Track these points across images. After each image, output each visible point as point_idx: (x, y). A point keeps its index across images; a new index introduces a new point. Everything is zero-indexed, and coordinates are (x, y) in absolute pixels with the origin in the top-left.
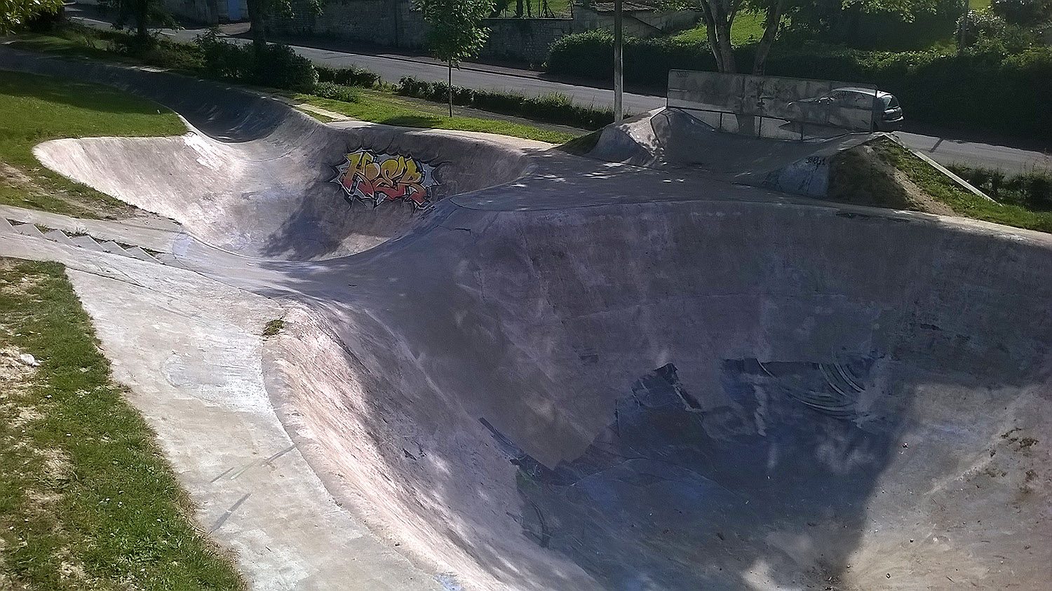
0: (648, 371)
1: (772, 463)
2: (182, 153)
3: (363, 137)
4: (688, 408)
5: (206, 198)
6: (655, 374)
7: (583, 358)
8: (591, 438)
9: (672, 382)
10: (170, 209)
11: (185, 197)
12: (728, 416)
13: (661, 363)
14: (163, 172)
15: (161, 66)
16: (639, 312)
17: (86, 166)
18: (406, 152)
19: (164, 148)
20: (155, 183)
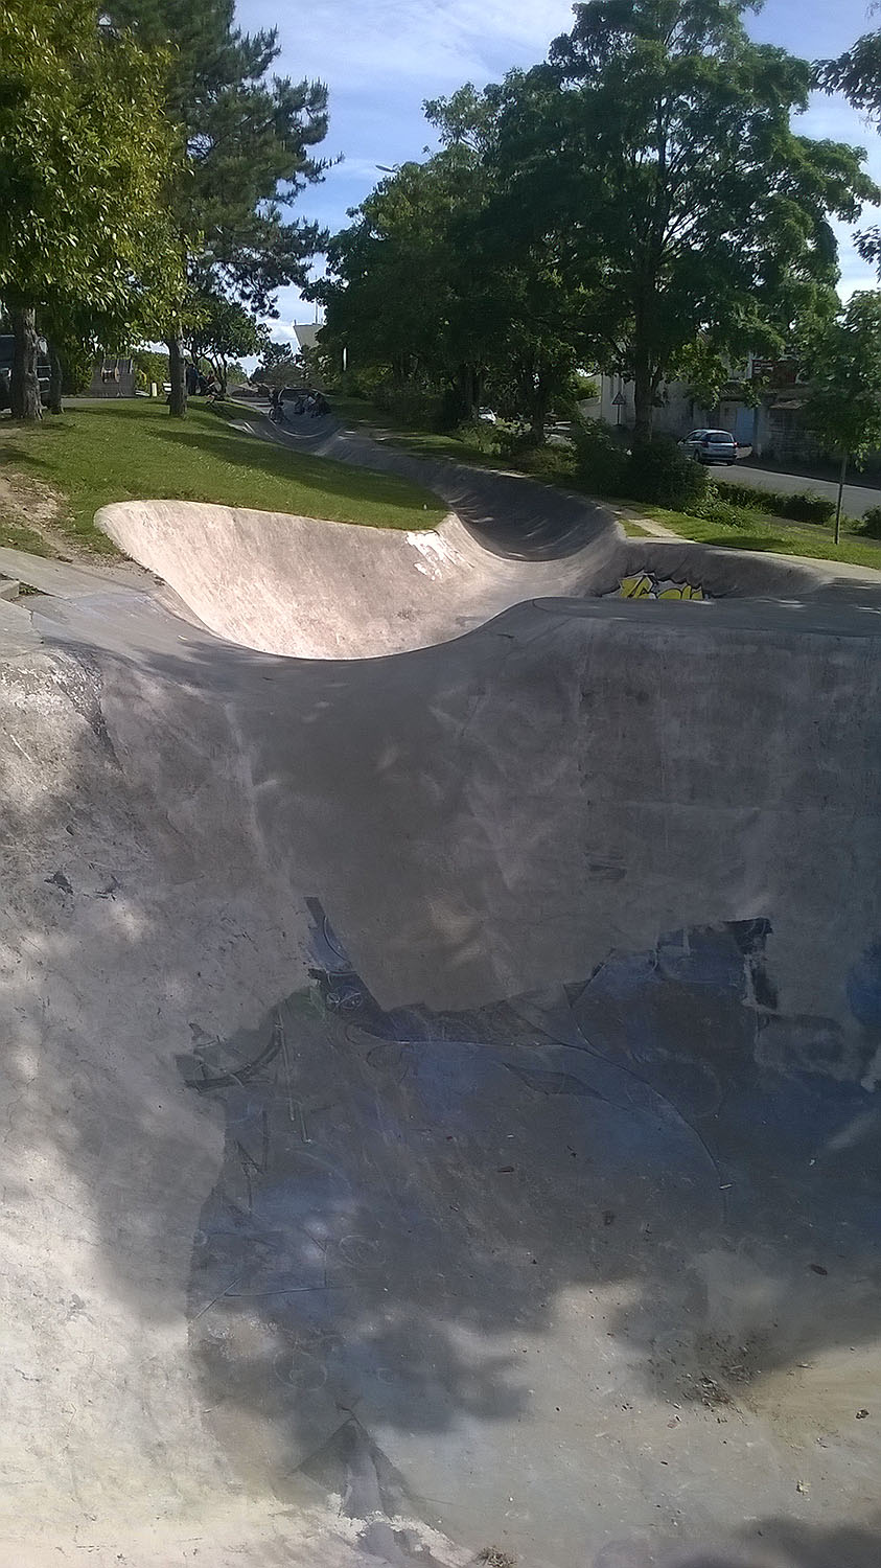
0: (714, 921)
1: (841, 1141)
2: (396, 553)
3: (650, 555)
4: (750, 1000)
5: (404, 614)
6: (724, 928)
7: (595, 868)
8: (513, 991)
9: (747, 950)
10: (340, 619)
11: (372, 609)
12: (822, 1036)
13: (748, 911)
14: (353, 570)
15: (526, 472)
16: (753, 819)
17: (226, 541)
18: (696, 580)
19: (369, 542)
20: (333, 583)
